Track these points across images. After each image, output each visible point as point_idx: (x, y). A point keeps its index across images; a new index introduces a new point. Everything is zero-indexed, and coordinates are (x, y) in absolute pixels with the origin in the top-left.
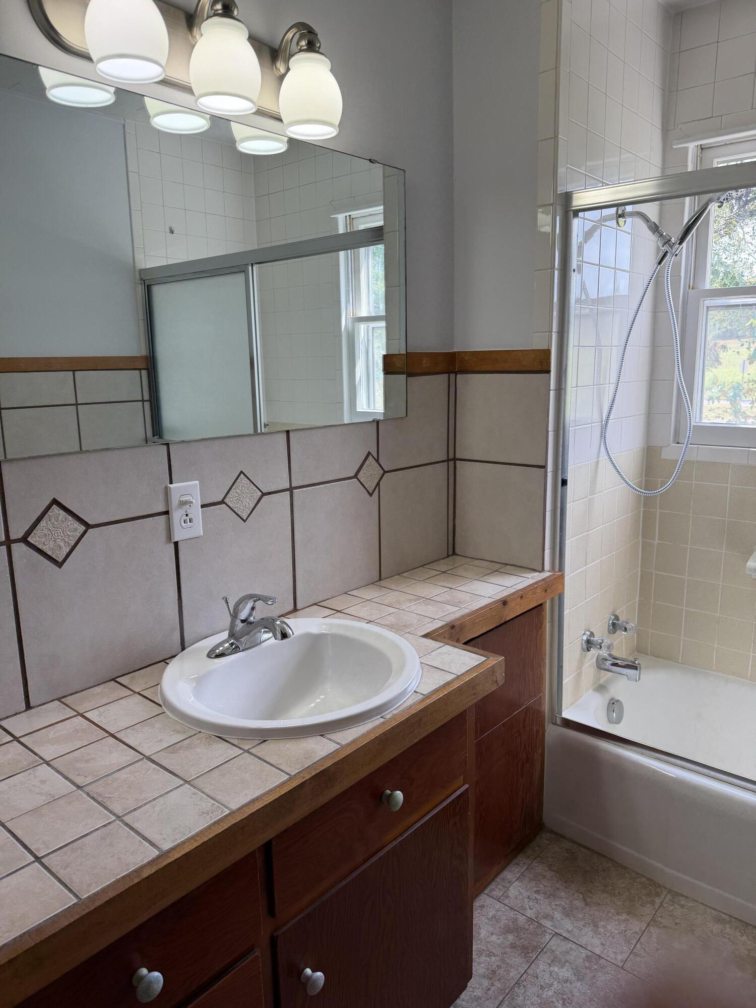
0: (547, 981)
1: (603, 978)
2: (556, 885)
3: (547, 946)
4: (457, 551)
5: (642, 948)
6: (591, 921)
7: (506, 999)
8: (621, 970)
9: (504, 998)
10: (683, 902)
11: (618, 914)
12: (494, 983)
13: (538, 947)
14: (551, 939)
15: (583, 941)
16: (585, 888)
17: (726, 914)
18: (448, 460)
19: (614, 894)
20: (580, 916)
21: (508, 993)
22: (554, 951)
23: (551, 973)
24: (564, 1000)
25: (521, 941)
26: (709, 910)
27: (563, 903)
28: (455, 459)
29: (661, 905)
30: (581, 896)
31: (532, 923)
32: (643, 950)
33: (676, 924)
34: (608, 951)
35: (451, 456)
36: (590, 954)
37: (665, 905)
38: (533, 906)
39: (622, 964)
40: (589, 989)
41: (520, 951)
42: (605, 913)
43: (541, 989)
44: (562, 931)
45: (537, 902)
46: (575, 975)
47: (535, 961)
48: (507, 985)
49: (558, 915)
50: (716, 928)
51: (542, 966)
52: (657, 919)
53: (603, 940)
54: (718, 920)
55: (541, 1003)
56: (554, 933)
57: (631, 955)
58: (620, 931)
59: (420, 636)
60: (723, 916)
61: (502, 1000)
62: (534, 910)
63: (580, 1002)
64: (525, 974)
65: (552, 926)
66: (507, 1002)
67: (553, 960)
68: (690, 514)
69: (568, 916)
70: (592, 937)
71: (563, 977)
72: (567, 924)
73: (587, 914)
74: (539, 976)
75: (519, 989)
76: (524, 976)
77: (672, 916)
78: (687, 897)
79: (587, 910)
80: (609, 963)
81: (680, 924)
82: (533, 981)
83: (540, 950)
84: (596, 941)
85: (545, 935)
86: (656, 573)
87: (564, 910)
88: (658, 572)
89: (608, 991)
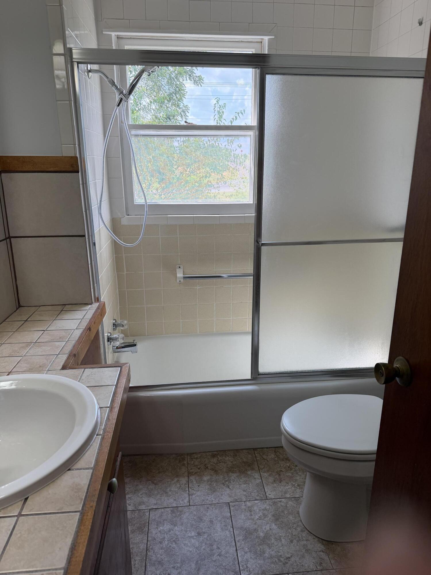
0: (161, 538)
1: (185, 516)
2: (135, 484)
3: (150, 520)
4: (21, 304)
5: (192, 490)
6: (162, 492)
7: (147, 563)
8: (190, 507)
9: (146, 563)
10: (196, 456)
11: (173, 480)
12: (136, 559)
13: (146, 523)
14: (149, 514)
15: (165, 505)
16: (150, 477)
17: (214, 451)
18: (6, 239)
19: (165, 471)
20: (156, 492)
21: (146, 559)
22: (155, 520)
23: (160, 532)
24: (174, 541)
25: (135, 526)
26: (208, 454)
27: (144, 491)
28: (10, 238)
29: (188, 464)
30: (150, 482)
31: (135, 512)
32: (193, 491)
33: (199, 469)
34: (179, 502)
35: (7, 236)
36: (172, 509)
37: (189, 462)
38: (130, 503)
39: (188, 503)
40: (182, 527)
41: (138, 532)
42: (167, 483)
43: (161, 544)
44: (152, 506)
45: (131, 499)
46: (172, 525)
47: (149, 532)
48: (143, 555)
49: (145, 499)
50: (215, 460)
51: (153, 531)
52: (190, 472)
53: (173, 498)
54: (214, 456)
55: (165, 551)
56: (149, 510)
57: (190, 496)
58: (178, 488)
59: (60, 370)
60: (215, 453)
61: (146, 565)
62: (132, 504)
63: (182, 536)
64: (148, 542)
65: (146, 507)
66: (149, 564)
67: (157, 525)
68: (142, 254)
69: (150, 496)
70: (168, 500)
71: (167, 529)
72: (153, 501)
73: (159, 489)
74: (155, 538)
75: (150, 552)
76: (149, 543)
77: (195, 466)
78: (196, 453)
79: (157, 487)
80: (183, 507)
81: (200, 468)
82: (154, 542)
83: (148, 524)
84: (171, 500)
85: (145, 514)
86: (127, 291)
87: (146, 494)
88: (128, 290)
89: (191, 521)
